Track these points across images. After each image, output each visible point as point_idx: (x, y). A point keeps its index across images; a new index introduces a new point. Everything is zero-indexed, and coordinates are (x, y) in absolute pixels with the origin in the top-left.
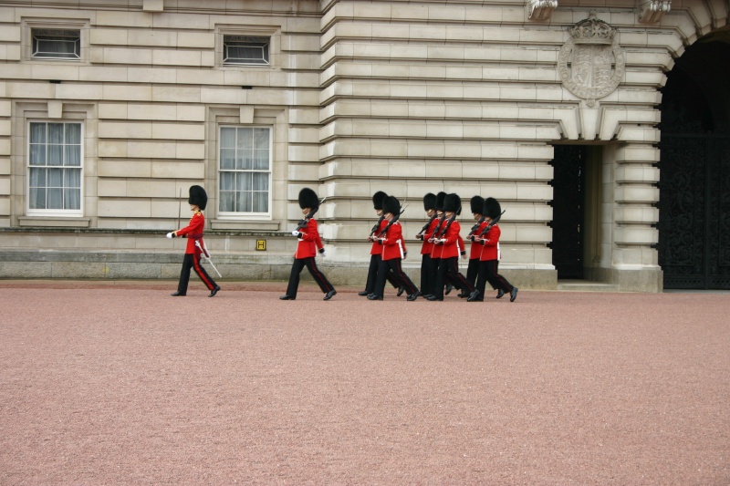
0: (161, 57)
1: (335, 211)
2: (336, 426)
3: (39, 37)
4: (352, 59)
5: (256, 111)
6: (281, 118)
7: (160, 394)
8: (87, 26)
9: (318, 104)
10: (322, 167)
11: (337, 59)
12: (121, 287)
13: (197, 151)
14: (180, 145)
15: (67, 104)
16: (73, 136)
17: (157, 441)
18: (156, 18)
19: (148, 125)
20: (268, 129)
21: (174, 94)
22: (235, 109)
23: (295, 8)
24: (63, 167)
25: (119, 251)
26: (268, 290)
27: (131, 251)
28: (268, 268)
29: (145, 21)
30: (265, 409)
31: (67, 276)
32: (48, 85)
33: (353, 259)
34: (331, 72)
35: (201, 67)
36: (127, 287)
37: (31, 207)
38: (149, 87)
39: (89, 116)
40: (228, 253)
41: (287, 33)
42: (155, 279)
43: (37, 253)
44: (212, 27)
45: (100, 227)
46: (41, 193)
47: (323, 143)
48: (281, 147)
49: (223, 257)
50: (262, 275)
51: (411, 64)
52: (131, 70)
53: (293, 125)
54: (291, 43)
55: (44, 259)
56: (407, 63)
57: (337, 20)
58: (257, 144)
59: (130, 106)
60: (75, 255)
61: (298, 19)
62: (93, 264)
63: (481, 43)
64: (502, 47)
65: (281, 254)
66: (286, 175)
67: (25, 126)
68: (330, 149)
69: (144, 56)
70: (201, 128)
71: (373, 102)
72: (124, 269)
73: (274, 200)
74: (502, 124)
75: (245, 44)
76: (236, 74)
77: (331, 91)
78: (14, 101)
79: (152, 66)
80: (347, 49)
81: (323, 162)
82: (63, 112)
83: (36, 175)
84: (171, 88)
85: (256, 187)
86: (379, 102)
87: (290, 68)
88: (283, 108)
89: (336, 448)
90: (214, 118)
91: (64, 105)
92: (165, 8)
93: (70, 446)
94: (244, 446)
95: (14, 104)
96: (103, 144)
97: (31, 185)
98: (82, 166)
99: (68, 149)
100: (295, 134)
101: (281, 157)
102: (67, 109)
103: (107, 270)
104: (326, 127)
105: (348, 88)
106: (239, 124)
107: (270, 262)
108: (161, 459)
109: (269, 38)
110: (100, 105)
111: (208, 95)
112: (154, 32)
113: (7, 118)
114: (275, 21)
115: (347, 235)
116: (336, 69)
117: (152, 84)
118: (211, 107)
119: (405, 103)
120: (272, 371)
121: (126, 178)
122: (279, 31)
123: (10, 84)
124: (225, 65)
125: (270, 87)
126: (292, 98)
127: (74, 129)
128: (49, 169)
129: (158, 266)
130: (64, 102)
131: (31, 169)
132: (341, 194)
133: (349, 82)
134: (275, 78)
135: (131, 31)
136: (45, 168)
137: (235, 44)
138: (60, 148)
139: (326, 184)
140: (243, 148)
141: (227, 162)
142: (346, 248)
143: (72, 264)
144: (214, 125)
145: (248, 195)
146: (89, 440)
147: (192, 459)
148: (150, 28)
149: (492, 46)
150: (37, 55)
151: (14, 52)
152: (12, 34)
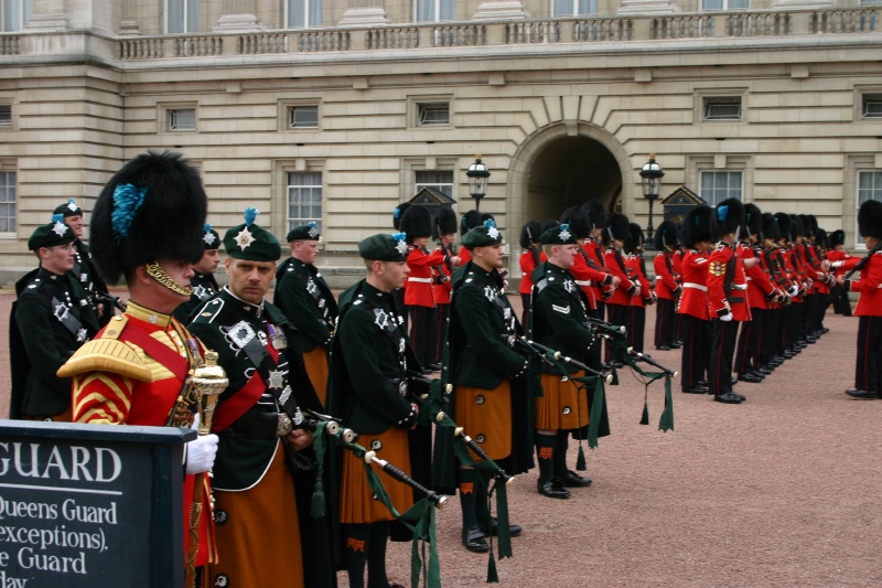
78: (847, 155)
95: (847, 157)
113: (840, 169)
123: (844, 141)
151: (847, 114)
152: (846, 99)
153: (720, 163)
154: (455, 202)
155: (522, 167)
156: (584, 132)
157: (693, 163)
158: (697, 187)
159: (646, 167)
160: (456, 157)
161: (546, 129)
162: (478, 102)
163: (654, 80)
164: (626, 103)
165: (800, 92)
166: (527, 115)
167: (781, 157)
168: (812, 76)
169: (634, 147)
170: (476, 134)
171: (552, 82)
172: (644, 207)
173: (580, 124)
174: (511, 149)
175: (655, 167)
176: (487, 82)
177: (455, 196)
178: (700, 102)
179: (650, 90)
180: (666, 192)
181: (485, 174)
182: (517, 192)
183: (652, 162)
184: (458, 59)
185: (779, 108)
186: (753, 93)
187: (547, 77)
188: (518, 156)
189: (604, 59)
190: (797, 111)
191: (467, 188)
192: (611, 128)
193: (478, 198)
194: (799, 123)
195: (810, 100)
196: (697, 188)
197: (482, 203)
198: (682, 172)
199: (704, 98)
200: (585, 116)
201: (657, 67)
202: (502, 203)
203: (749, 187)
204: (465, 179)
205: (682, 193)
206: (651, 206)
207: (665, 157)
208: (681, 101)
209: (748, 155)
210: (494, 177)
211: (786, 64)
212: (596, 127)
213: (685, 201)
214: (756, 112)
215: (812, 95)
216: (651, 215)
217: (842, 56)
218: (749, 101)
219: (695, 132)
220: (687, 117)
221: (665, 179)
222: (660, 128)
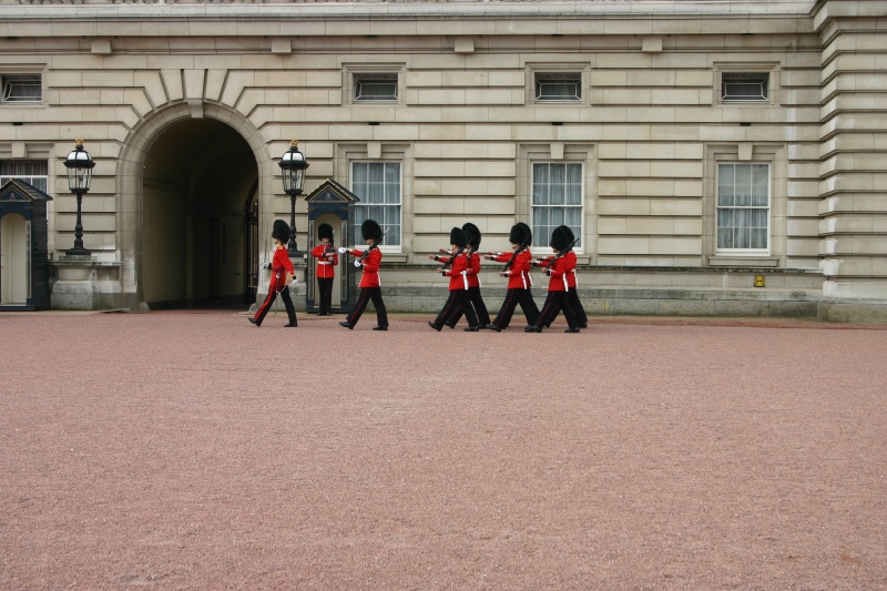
0: (659, 96)
1: (836, 247)
2: (838, 463)
3: (542, 81)
4: (854, 92)
5: (754, 147)
6: (780, 154)
7: (660, 427)
8: (588, 69)
9: (818, 139)
10: (822, 202)
11: (838, 93)
12: (620, 322)
13: (695, 189)
14: (678, 183)
15: (568, 145)
16: (574, 176)
17: (657, 473)
18: (654, 58)
19: (647, 164)
20: (767, 166)
21: (672, 133)
22: (734, 146)
23: (794, 44)
24: (565, 206)
25: (618, 288)
26: (767, 326)
27: (630, 288)
28: (767, 304)
29: (643, 62)
30: (765, 444)
32: (550, 128)
33: (855, 295)
34: (832, 106)
35: (699, 105)
36: (627, 323)
38: (647, 127)
39: (590, 156)
40: (726, 289)
41: (786, 69)
42: (654, 314)
44: (710, 65)
45: (600, 264)
46: (544, 232)
47: (823, 178)
48: (780, 183)
49: (721, 293)
50: (760, 311)
52: (630, 109)
53: (792, 161)
54: (791, 78)
57: (838, 53)
58: (755, 180)
59: (629, 145)
61: (798, 55)
62: (595, 300)
65: (780, 290)
66: (785, 211)
67: (528, 167)
68: (831, 184)
69: (643, 96)
70: (700, 165)
71: (876, 135)
72: (623, 305)
73: (772, 236)
75: (744, 81)
76: (733, 111)
77: (832, 126)
78: (518, 144)
79: (651, 105)
80: (848, 82)
81: (823, 198)
82: (565, 153)
83: (539, 217)
84: (670, 127)
85: (754, 224)
87: (789, 103)
88: (782, 144)
89: (839, 486)
90: (712, 156)
91: (565, 146)
92: (664, 48)
93: (574, 475)
94: (744, 481)
95: (519, 147)
96: (603, 183)
97: (535, 224)
98: (582, 205)
99: (570, 188)
100: (794, 171)
101: (780, 193)
102: (569, 150)
103: (607, 306)
104: (826, 162)
105: (850, 122)
106: (738, 161)
107: (769, 299)
108: (662, 490)
109: (768, 74)
110: (600, 145)
111: (706, 133)
112: (652, 73)
113: (512, 160)
114: (774, 57)
115: (848, 271)
116: (837, 103)
117: (651, 123)
118: (709, 144)
120: (772, 407)
121: (625, 216)
122: (778, 67)
123: (515, 127)
124: (723, 103)
125: (769, 123)
126: (791, 133)
127: (575, 170)
128: (551, 208)
129: (657, 302)
130: (566, 143)
131: (535, 208)
132: (842, 229)
133: (851, 116)
134: (774, 114)
135: (630, 73)
136: (547, 208)
137: (734, 81)
138: (562, 188)
139: (826, 220)
140: (741, 186)
141: (725, 200)
142: (848, 283)
144: (712, 163)
145: (746, 231)
146: (592, 470)
147: (691, 493)
148: (649, 68)
150: (541, 98)
151: (518, 96)
152: (517, 78)
153: (374, 152)
154: (51, 199)
155: (134, 156)
156: (212, 113)
157: (343, 152)
158: (347, 180)
159: (287, 157)
160: (51, 143)
161: (165, 109)
162: (78, 74)
163: (294, 52)
164: (262, 79)
165: (465, 69)
166: (140, 92)
167: (445, 145)
168: (478, 51)
169: (272, 132)
170: (76, 115)
171: (170, 52)
172: (284, 205)
173: (206, 104)
174: (121, 133)
175: (297, 156)
176: (90, 50)
177: (50, 191)
178: (350, 80)
179: (290, 64)
180: (311, 187)
181: (88, 164)
182: (129, 185)
183: (294, 150)
184: (51, 20)
185: (442, 87)
186: (412, 70)
187: (165, 45)
188: (129, 141)
189: (234, 24)
190: (462, 92)
191: (66, 180)
192: (243, 108)
193: (79, 193)
194: (465, 105)
195: (476, 78)
196: (347, 182)
197: (85, 199)
198: (330, 163)
199: (355, 75)
200: (212, 94)
201: (298, 37)
202: (111, 200)
203: (408, 181)
204: (63, 170)
205: (330, 186)
206: (293, 204)
207: (308, 145)
208: (326, 77)
209: (406, 143)
210: (100, 168)
211: (448, 36)
212: (226, 108)
213: (333, 197)
214: (415, 92)
215: (478, 73)
216: (293, 214)
217: (511, 28)
218: (405, 79)
219: (343, 114)
220: (335, 97)
221: (309, 171)
222: (303, 109)
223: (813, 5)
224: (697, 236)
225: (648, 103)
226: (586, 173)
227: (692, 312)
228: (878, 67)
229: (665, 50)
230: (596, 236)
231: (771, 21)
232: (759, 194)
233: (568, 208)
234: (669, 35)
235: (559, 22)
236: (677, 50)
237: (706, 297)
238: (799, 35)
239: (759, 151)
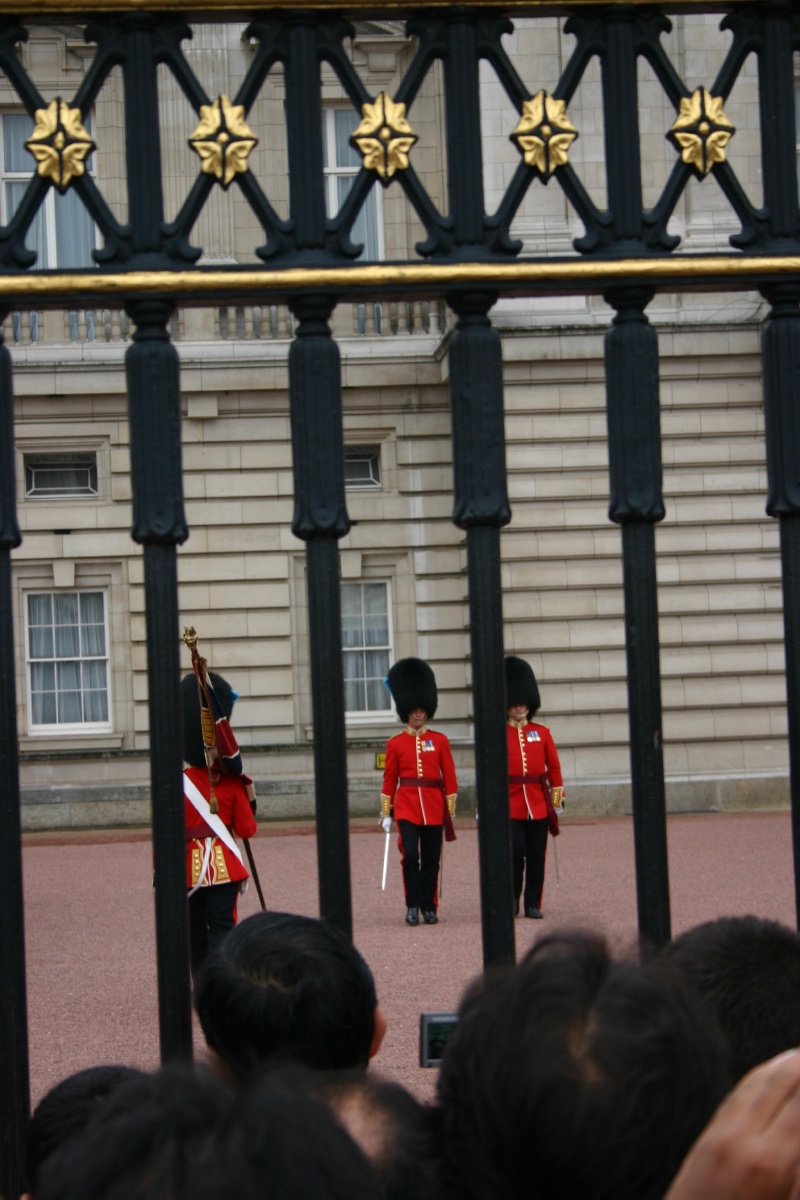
0: (218, 485)
3: (35, 466)
5: (364, 558)
6: (402, 565)
8: (106, 446)
9: (458, 543)
13: (279, 624)
14: (252, 617)
15: (81, 563)
16: (92, 612)
18: (207, 427)
19: (204, 589)
20: (383, 585)
21: (240, 540)
23: (414, 400)
24: (80, 658)
29: (192, 434)
31: (94, 823)
32: (52, 538)
35: (279, 497)
37: (35, 721)
38: (202, 532)
39: (115, 580)
41: (404, 438)
43: (49, 791)
45: (139, 746)
46: (48, 699)
48: (403, 610)
51: (594, 475)
53: (421, 576)
54: (412, 452)
55: (58, 799)
56: (588, 475)
58: (368, 602)
60: (103, 791)
61: (421, 417)
62: (132, 804)
63: (699, 437)
64: (732, 440)
67: (20, 601)
69: (193, 486)
70: (283, 588)
71: (540, 535)
74: (738, 558)
79: (205, 499)
82: (76, 577)
83: (40, 675)
84: (236, 532)
85: (371, 673)
86: (549, 536)
87: (411, 489)
88: (405, 551)
90: (301, 572)
91: (76, 566)
92: (220, 412)
96: (138, 621)
97: (33, 689)
98: (107, 656)
99: (87, 631)
100: (424, 590)
101: (406, 625)
102: (83, 572)
106: (340, 579)
109: (378, 447)
110: (132, 563)
111: (291, 539)
112: (205, 449)
114: (387, 421)
117: (206, 527)
118: (298, 555)
119: (589, 534)
122: (393, 436)
125: (384, 521)
126: (417, 535)
127: (93, 602)
128: (59, 663)
130: (78, 562)
131: (32, 665)
134: (390, 507)
136: (52, 663)
138: (74, 630)
140: (350, 615)
143: (101, 805)
144: (302, 583)
145: (358, 686)
148: (199, 443)
149: (715, 441)
150: (35, 493)
223: (438, 342)
224: (286, 697)
225: (201, 495)
226: (111, 606)
227: (284, 814)
228: (537, 435)
229: (223, 414)
230: (130, 704)
231: (378, 368)
232: (377, 627)
233: (85, 662)
234: (227, 393)
235: (59, 376)
236: (241, 413)
237: (303, 789)
238: (420, 388)
239: (371, 563)
